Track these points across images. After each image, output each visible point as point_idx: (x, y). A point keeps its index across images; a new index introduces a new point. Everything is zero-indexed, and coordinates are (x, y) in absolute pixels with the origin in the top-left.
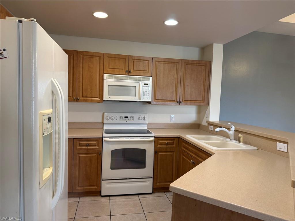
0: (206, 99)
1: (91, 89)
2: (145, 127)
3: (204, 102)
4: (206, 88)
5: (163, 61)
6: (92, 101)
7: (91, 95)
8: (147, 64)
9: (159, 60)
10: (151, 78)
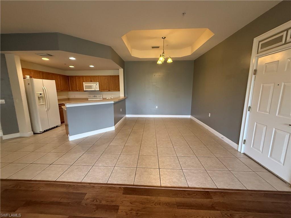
1: (81, 87)
3: (118, 90)
7: (81, 89)
8: (97, 78)
9: (101, 76)
10: (98, 83)
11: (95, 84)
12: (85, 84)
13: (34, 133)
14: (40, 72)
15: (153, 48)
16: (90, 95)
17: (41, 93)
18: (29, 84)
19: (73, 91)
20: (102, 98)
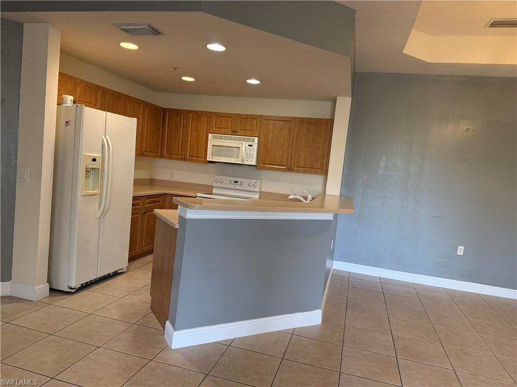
0: (324, 168)
1: (197, 149)
2: (257, 195)
3: (322, 170)
4: (326, 152)
5: (273, 119)
6: (197, 161)
7: (197, 155)
8: (255, 122)
9: (268, 119)
10: (256, 139)
11: (245, 144)
12: (213, 140)
13: (53, 291)
14: (98, 88)
15: (495, 24)
16: (220, 178)
17: (95, 155)
18: (67, 122)
19: (172, 158)
20: (258, 190)
